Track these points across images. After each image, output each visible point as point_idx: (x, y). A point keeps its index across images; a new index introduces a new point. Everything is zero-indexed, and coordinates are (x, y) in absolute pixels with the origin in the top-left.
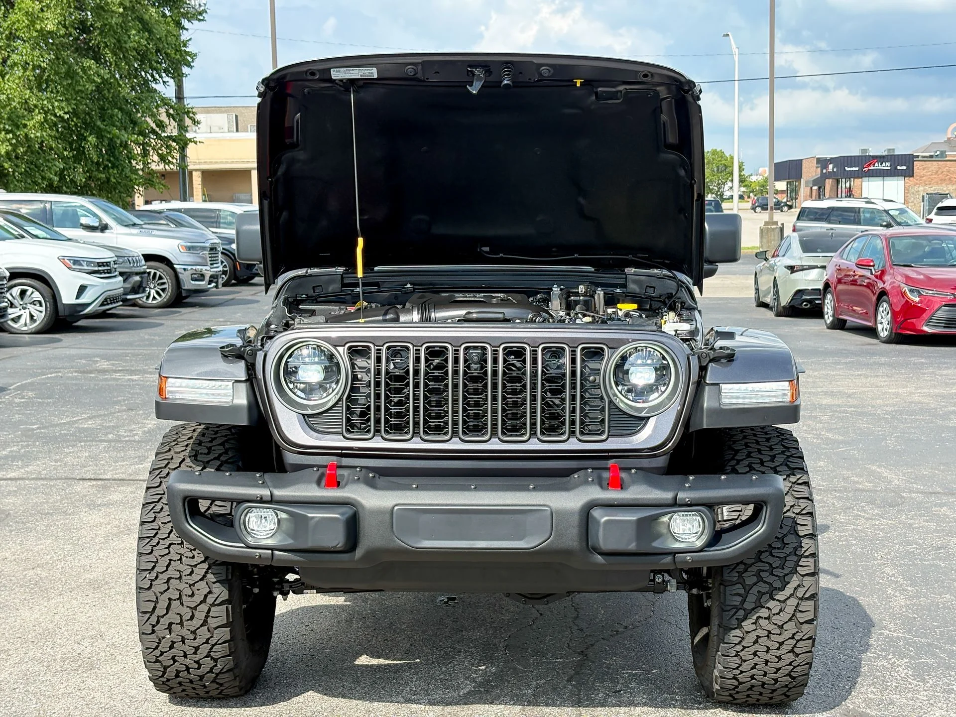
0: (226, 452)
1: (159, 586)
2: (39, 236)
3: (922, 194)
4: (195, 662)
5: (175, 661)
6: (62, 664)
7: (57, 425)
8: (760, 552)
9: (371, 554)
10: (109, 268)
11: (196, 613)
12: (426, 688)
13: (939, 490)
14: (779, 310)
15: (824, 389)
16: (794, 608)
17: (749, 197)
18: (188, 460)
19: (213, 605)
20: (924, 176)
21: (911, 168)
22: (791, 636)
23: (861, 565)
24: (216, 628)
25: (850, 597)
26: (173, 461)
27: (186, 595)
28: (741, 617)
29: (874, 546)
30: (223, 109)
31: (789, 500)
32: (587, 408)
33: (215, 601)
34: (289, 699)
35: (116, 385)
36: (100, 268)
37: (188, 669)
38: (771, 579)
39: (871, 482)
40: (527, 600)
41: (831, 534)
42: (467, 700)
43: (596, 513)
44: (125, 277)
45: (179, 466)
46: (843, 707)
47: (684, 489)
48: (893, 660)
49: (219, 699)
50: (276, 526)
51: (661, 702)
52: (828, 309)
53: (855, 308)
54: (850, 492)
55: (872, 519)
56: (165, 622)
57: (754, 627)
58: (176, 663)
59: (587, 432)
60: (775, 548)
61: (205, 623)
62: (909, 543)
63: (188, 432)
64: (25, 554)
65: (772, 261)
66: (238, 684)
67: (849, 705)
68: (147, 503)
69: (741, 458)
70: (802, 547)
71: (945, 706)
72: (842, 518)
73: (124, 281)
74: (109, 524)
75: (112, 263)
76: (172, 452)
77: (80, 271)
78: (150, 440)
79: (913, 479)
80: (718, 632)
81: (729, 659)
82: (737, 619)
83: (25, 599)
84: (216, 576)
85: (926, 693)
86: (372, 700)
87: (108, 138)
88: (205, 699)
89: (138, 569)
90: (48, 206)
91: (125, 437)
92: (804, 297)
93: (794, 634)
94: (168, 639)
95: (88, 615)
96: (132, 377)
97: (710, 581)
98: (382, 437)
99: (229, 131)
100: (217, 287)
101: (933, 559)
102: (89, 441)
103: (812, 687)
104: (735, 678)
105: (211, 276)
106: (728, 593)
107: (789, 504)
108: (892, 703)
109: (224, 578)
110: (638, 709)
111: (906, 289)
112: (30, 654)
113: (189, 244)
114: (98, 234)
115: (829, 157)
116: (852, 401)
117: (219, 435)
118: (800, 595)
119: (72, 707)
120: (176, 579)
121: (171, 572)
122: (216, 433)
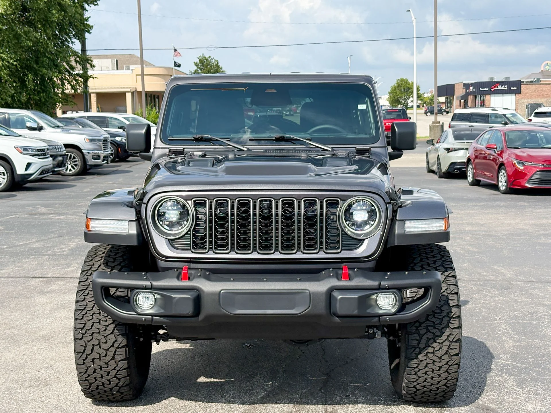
0: (124, 261)
1: (87, 337)
2: (2, 134)
3: (526, 104)
4: (108, 380)
5: (96, 380)
6: (30, 383)
7: (18, 246)
8: (428, 316)
9: (208, 318)
10: (44, 152)
11: (108, 353)
12: (239, 394)
13: (533, 279)
14: (441, 174)
15: (467, 221)
16: (447, 347)
17: (423, 106)
18: (102, 266)
19: (118, 348)
20: (527, 93)
21: (519, 88)
22: (446, 363)
23: (487, 323)
24: (119, 361)
25: (481, 342)
26: (94, 266)
27: (102, 342)
28: (417, 352)
29: (495, 312)
30: (109, 56)
31: (444, 286)
32: (329, 234)
33: (119, 345)
34: (161, 401)
35: (51, 222)
36: (39, 153)
37: (103, 384)
38: (434, 331)
39: (493, 276)
40: (296, 344)
41: (470, 306)
42: (262, 401)
43: (335, 294)
44: (53, 157)
45: (98, 269)
46: (476, 403)
47: (385, 280)
48: (505, 377)
49: (121, 401)
50: (154, 303)
51: (373, 401)
52: (470, 174)
53: (486, 173)
54: (482, 281)
55: (494, 297)
56: (90, 358)
57: (425, 358)
58: (97, 381)
59: (329, 248)
60: (436, 313)
61: (113, 358)
62: (515, 310)
63: (102, 250)
64: (4, 321)
65: (437, 145)
66: (132, 393)
67: (480, 402)
68: (80, 290)
69: (417, 262)
70: (452, 312)
71: (534, 402)
72: (477, 296)
73: (53, 160)
74: (52, 303)
75: (46, 149)
76: (93, 261)
77: (27, 154)
78: (73, 254)
79: (518, 273)
80: (405, 360)
81: (411, 376)
82: (415, 353)
83: (6, 346)
84: (120, 331)
85: (523, 395)
86: (208, 402)
87: (41, 75)
88: (112, 402)
89: (75, 328)
90: (7, 115)
91: (58, 253)
92: (456, 167)
93: (448, 362)
94: (93, 367)
95: (43, 355)
96: (60, 217)
97: (400, 332)
98: (213, 252)
99: (112, 70)
100: (107, 163)
101: (529, 320)
102: (37, 255)
103: (459, 392)
104: (414, 387)
105: (104, 157)
106: (410, 339)
107: (444, 288)
108: (504, 401)
109: (124, 332)
110: (360, 406)
111: (515, 162)
112: (11, 377)
113: (91, 138)
114: (36, 133)
115: (470, 82)
116: (483, 228)
117: (120, 251)
118: (451, 339)
119: (37, 407)
120: (97, 333)
121: (94, 330)
122: (118, 250)
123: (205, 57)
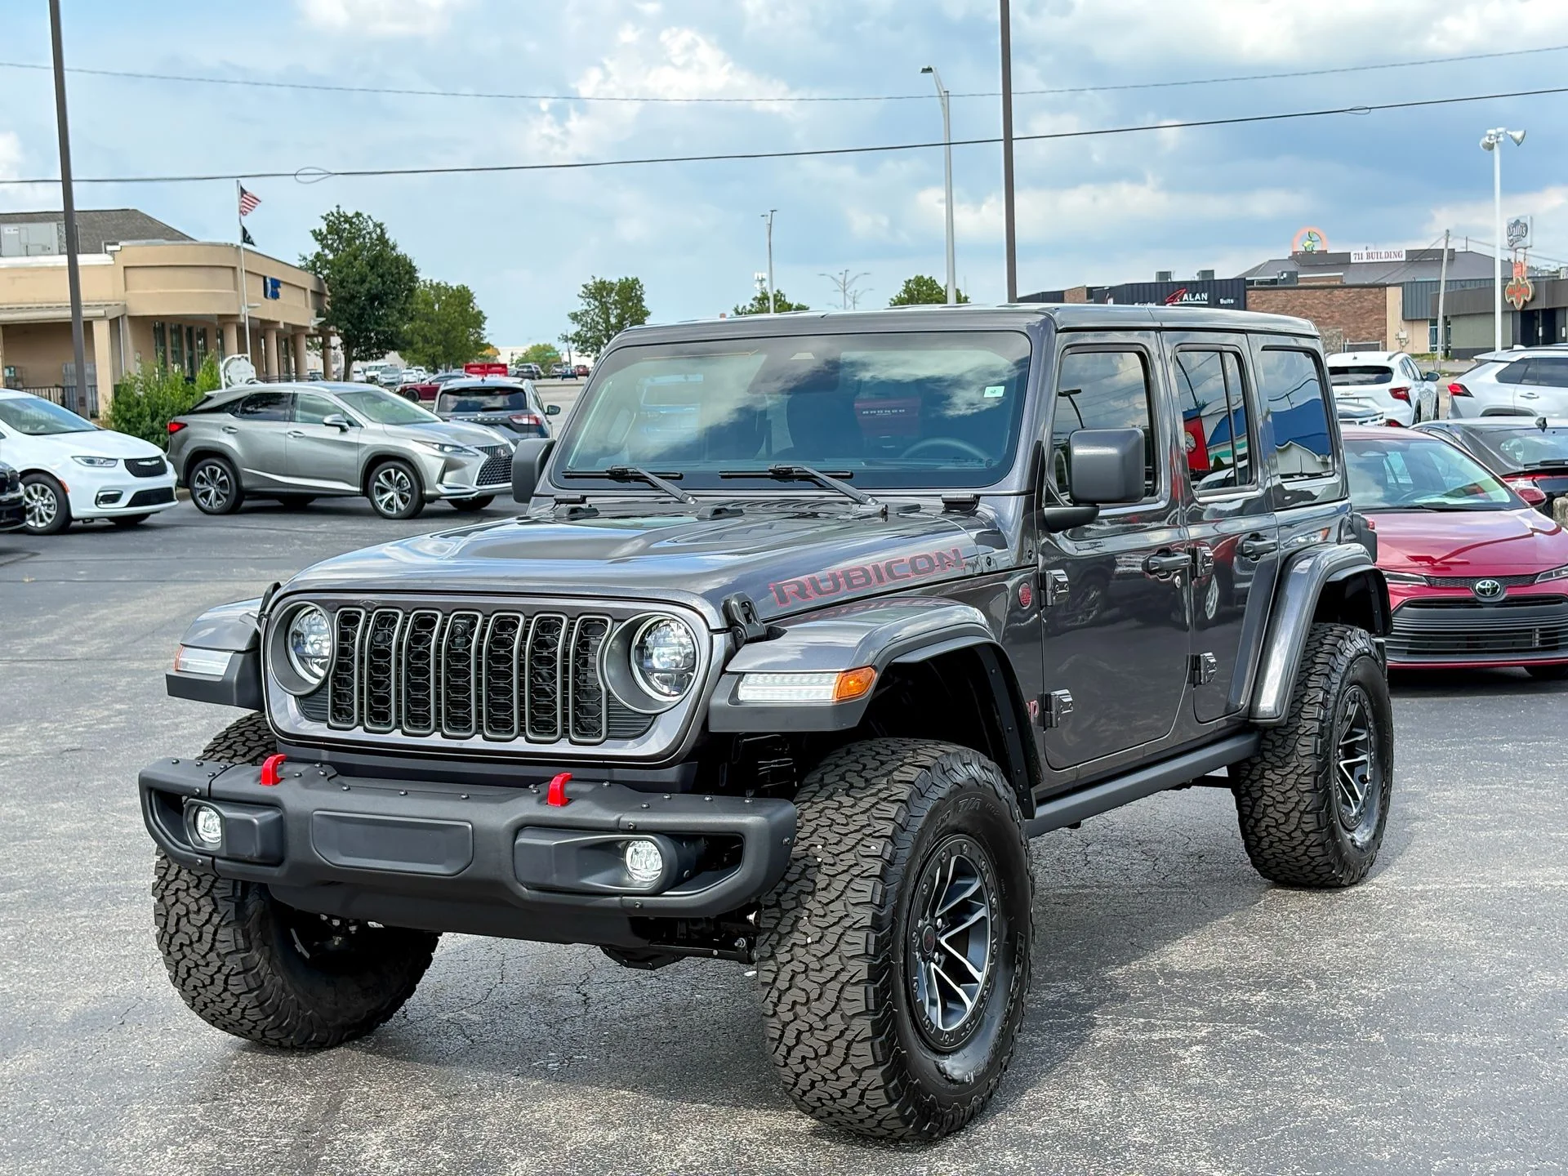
21: (1242, 302)
32: (582, 699)
43: (523, 835)
47: (635, 810)
59: (582, 731)
98: (365, 727)
115: (1105, 285)
123: (345, 216)
